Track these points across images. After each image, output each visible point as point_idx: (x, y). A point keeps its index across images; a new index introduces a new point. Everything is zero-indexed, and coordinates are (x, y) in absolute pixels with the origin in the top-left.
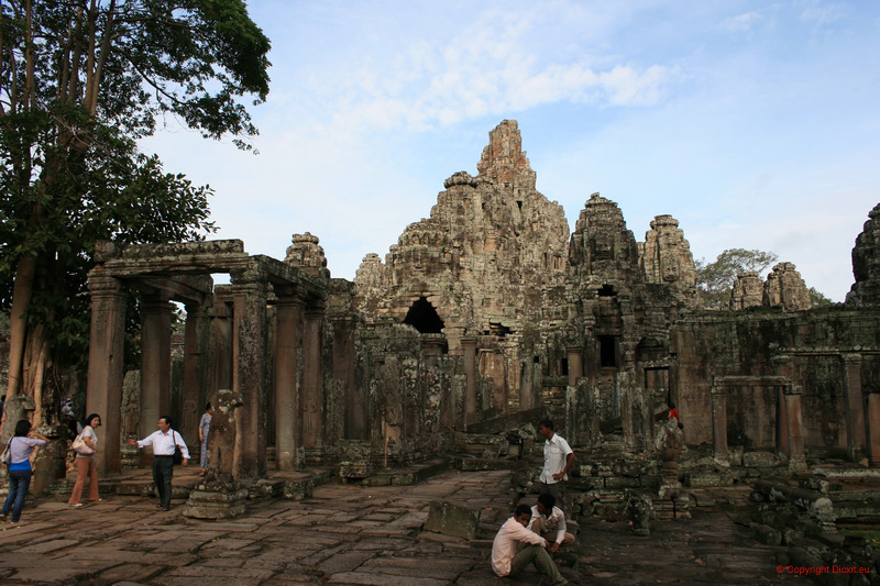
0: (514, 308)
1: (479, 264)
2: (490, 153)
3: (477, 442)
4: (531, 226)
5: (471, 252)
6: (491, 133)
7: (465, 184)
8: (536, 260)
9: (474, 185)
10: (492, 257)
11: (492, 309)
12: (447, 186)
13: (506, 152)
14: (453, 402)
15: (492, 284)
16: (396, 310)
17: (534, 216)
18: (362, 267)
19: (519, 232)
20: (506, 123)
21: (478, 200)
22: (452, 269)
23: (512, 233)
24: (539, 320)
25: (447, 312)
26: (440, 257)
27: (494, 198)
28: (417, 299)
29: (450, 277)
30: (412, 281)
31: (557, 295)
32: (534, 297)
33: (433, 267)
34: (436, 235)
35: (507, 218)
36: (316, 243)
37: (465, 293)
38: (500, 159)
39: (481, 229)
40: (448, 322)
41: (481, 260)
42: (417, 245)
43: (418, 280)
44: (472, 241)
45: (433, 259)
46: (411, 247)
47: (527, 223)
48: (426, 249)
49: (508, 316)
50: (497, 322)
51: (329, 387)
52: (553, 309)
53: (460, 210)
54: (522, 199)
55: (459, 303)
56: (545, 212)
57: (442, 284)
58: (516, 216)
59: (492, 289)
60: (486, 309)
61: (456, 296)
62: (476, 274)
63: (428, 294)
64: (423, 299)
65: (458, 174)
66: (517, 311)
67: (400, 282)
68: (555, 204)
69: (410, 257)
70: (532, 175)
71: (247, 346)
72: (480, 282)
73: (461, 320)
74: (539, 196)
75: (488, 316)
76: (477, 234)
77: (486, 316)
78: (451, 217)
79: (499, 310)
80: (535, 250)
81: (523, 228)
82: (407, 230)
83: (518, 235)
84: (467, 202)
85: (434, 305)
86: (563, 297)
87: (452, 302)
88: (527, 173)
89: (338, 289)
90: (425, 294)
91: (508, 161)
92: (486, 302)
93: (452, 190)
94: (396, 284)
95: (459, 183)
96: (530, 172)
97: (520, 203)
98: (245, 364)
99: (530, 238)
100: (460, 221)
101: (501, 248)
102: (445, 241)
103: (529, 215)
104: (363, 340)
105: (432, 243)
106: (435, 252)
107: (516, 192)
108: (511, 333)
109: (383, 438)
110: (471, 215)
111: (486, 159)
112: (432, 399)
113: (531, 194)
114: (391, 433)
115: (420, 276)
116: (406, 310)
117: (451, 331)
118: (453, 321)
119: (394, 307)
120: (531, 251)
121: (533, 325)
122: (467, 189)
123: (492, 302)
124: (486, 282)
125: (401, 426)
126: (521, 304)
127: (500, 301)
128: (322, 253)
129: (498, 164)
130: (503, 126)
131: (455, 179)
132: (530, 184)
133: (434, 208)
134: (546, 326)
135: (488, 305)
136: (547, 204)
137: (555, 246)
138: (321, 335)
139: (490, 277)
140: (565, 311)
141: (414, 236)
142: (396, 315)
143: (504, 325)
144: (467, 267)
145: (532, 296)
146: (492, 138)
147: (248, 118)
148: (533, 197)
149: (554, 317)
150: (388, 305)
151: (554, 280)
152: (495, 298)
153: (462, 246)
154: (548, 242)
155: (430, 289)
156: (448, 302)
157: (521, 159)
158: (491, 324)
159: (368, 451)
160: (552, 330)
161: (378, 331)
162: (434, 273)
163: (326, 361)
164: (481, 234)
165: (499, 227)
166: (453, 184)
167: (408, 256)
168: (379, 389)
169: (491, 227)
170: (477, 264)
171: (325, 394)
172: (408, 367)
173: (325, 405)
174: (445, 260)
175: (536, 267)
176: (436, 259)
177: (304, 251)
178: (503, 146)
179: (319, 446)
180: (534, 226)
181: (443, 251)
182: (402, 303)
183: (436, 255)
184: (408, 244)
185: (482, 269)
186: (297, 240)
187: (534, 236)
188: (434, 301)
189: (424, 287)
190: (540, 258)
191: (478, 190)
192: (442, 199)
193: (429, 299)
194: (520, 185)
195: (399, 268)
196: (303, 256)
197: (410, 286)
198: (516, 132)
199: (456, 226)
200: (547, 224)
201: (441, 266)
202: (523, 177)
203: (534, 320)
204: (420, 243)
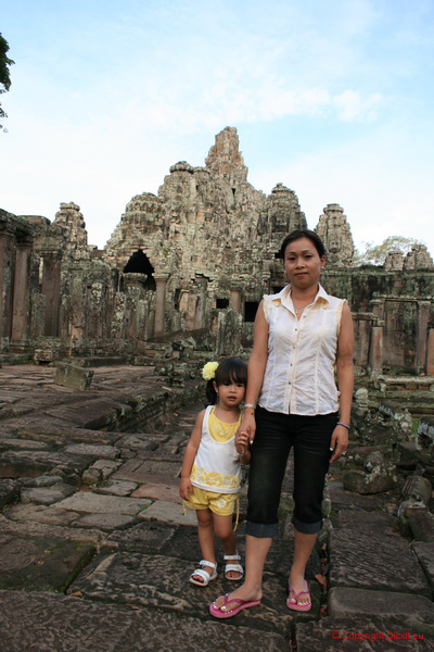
0: (214, 264)
1: (191, 230)
2: (215, 151)
3: (153, 348)
4: (241, 207)
5: (185, 221)
6: (216, 136)
7: (184, 170)
8: (243, 233)
9: (191, 172)
10: (201, 226)
11: (198, 264)
12: (172, 171)
13: (227, 151)
14: (138, 319)
15: (199, 246)
16: (120, 258)
17: (244, 200)
19: (231, 211)
20: (228, 129)
21: (193, 183)
22: (163, 231)
23: (225, 211)
24: (232, 273)
25: (157, 261)
26: (154, 221)
27: (210, 183)
28: (136, 251)
29: (161, 236)
30: (133, 238)
31: (246, 256)
32: (230, 257)
33: (149, 228)
34: (153, 205)
36: (78, 210)
37: (172, 248)
38: (222, 156)
39: (194, 205)
40: (157, 269)
41: (193, 227)
42: (138, 212)
43: (137, 237)
44: (187, 213)
45: (149, 223)
46: (134, 213)
47: (238, 205)
48: (145, 215)
49: (210, 270)
50: (201, 273)
51: (34, 298)
52: (242, 266)
53: (179, 189)
54: (235, 187)
55: (166, 255)
56: (252, 198)
57: (155, 241)
58: (230, 200)
59: (199, 249)
60: (194, 263)
61: (165, 250)
62: (188, 237)
63: (144, 247)
64: (141, 251)
65: (180, 163)
66: (216, 266)
67: (124, 238)
68: (260, 192)
69: (132, 220)
70: (245, 170)
72: (191, 243)
73: (167, 267)
74: (248, 186)
75: (195, 268)
76: (191, 208)
77: (193, 268)
78: (172, 194)
79: (203, 264)
80: (242, 225)
81: (235, 208)
82: (132, 200)
83: (228, 213)
84: (185, 184)
85: (148, 256)
86: (250, 258)
87: (161, 254)
88: (241, 168)
90: (142, 247)
91: (227, 157)
92: (194, 258)
93: (175, 174)
94: (121, 239)
95: (180, 170)
96: (244, 167)
97: (234, 190)
99: (239, 216)
100: (178, 198)
101: (213, 221)
102: (159, 209)
103: (240, 199)
104: (71, 270)
105: (150, 210)
106: (151, 217)
107: (232, 181)
108: (210, 281)
109: (69, 336)
110: (187, 194)
111: (212, 156)
112: (118, 314)
113: (243, 184)
114: (75, 333)
115: (139, 234)
116: (128, 258)
117: (159, 275)
118: (161, 268)
119: (119, 256)
120: (239, 226)
121: (227, 276)
122: (185, 174)
123: (199, 258)
124: (195, 243)
125: (83, 328)
126: (220, 261)
127: (205, 258)
128: (82, 218)
129: (220, 159)
130: (226, 132)
131: (178, 166)
132: (243, 176)
133: (161, 187)
134: (236, 278)
135: (196, 260)
136: (253, 192)
138: (29, 262)
139: (199, 240)
140: (251, 268)
141: (136, 204)
142: (121, 262)
143: (206, 275)
144: (182, 232)
145: (228, 256)
146: (217, 140)
148: (244, 186)
149: (243, 272)
150: (115, 254)
152: (201, 256)
153: (179, 216)
154: (252, 220)
155: (146, 244)
156: (158, 254)
157: (238, 157)
158: (197, 274)
159: (59, 345)
160: (240, 281)
161: (81, 264)
162: (150, 232)
163: (32, 281)
164: (193, 209)
166: (176, 170)
168: (68, 302)
169: (201, 204)
170: (190, 230)
171: (31, 303)
172: (95, 289)
173: (30, 311)
174: (158, 224)
175: (242, 238)
176: (152, 222)
177: (69, 216)
178: (225, 146)
179: (24, 339)
180: (243, 207)
181: (157, 217)
182: (125, 253)
183: (152, 219)
184: (132, 210)
185: (193, 234)
186: (64, 207)
187: (243, 215)
188: (148, 253)
189: (141, 242)
190: (246, 231)
191: (194, 176)
192: (167, 181)
193: (144, 252)
194: (235, 176)
195: (124, 227)
196: (67, 219)
197: (131, 241)
198: (236, 137)
199: (175, 201)
200: (252, 206)
201: (155, 228)
202: (238, 170)
203: (229, 274)
204: (140, 210)
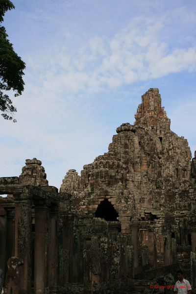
0: (159, 204)
1: (138, 177)
2: (142, 109)
3: (140, 284)
4: (168, 152)
5: (133, 171)
6: (143, 97)
7: (129, 130)
8: (172, 173)
9: (134, 131)
10: (145, 173)
11: (146, 204)
12: (118, 132)
13: (152, 108)
14: (127, 262)
15: (145, 189)
16: (90, 207)
17: (170, 146)
18: (66, 177)
19: (160, 156)
20: (151, 90)
21: (136, 140)
22: (122, 182)
23: (157, 157)
24: (174, 211)
25: (120, 207)
26: (115, 175)
27: (146, 137)
28: (103, 200)
29: (122, 187)
30: (100, 190)
31: (185, 196)
32: (171, 197)
33: (112, 181)
34: (113, 163)
35: (153, 149)
36: (40, 164)
37: (130, 196)
38: (149, 112)
39: (139, 157)
40: (121, 213)
41: (139, 175)
42: (102, 169)
43: (103, 189)
44: (134, 164)
45: (111, 177)
46: (99, 170)
47: (165, 150)
48: (107, 171)
49: (156, 209)
50: (149, 212)
51: (61, 253)
52: (182, 204)
53: (126, 146)
54: (162, 136)
55: (127, 202)
56: (176, 144)
57: (117, 191)
58: (159, 146)
59: (145, 192)
60: (142, 204)
61: (125, 198)
62: (136, 183)
63: (109, 197)
64: (106, 200)
65: (124, 125)
66: (161, 205)
67: (92, 190)
68: (182, 138)
69: (98, 175)
70: (168, 121)
71: (23, 233)
72: (139, 188)
73: (129, 212)
74: (173, 134)
75: (144, 208)
76: (136, 160)
77: (142, 209)
78: (121, 150)
79: (150, 205)
80: (171, 167)
81: (163, 153)
82: (96, 160)
83: (160, 158)
84: (130, 141)
85: (113, 203)
86: (188, 197)
87: (123, 201)
88: (165, 120)
89: (63, 198)
90: (107, 197)
91: (153, 113)
92: (142, 200)
93: (121, 134)
94: (90, 191)
95: (125, 130)
96: (167, 119)
97: (161, 139)
98: (21, 242)
99: (167, 160)
100: (126, 153)
101: (150, 167)
102: (118, 166)
103: (167, 146)
104: (77, 226)
105: (111, 167)
106: (112, 172)
107: (158, 132)
108: (157, 218)
109: (90, 282)
110: (133, 149)
111: (140, 112)
112: (115, 259)
113: (168, 133)
114: (95, 279)
115: (104, 186)
116: (96, 206)
117: (123, 219)
118: (124, 213)
119: (89, 205)
120: (168, 168)
121: (170, 213)
122: (129, 133)
123: (146, 200)
124: (142, 188)
125: (100, 275)
126: (163, 201)
127: (150, 200)
128: (43, 171)
129: (147, 115)
130: (150, 92)
131: (123, 127)
132: (167, 126)
133: (111, 145)
134: (178, 214)
135: (144, 202)
136: (177, 138)
137: (182, 164)
138: (57, 225)
139: (144, 185)
140: (189, 205)
141: (100, 163)
142: (91, 209)
143: (153, 214)
144: (131, 180)
145: (169, 196)
146: (143, 99)
147: (10, 102)
148: (169, 135)
149: (183, 208)
150: (86, 204)
151: (182, 185)
152: (147, 198)
153: (127, 167)
154: (178, 162)
155: (110, 194)
156: (121, 201)
157: (161, 112)
158: (145, 213)
159: (82, 289)
160: (182, 217)
161: (85, 221)
162: (112, 185)
163: (59, 239)
164: (138, 160)
165: (149, 154)
166: (122, 131)
167: (97, 175)
168: (88, 255)
169: (144, 155)
170: (137, 178)
171: (59, 257)
172: (103, 242)
173: (59, 263)
174: (118, 177)
175: (171, 177)
176: (113, 176)
177: (33, 169)
178: (150, 104)
179: (56, 286)
180: (170, 152)
181: (117, 172)
182: (94, 202)
183: (113, 174)
184: (97, 168)
185: (139, 180)
186: (28, 162)
187: (170, 158)
188: (113, 201)
189: (107, 193)
190: (174, 171)
191: (136, 133)
192: (115, 139)
193: (109, 200)
194: (161, 127)
195: (92, 182)
196: (32, 173)
197: (99, 192)
198: (158, 96)
199: (124, 155)
200: (178, 151)
201: (116, 181)
202: (163, 122)
203: (171, 211)
204: (104, 168)
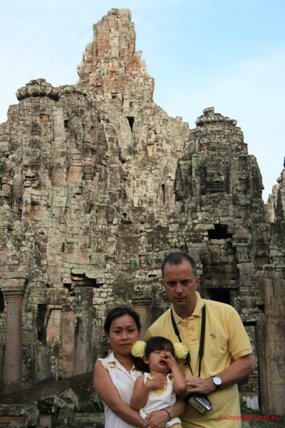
0: (103, 255)
1: (60, 198)
2: (95, 53)
4: (145, 149)
5: (48, 182)
6: (95, 27)
7: (43, 95)
8: (151, 194)
9: (55, 97)
10: (77, 190)
11: (75, 256)
12: (20, 98)
13: (115, 52)
15: (76, 224)
17: (149, 136)
19: (128, 157)
20: (115, 13)
21: (59, 116)
22: (11, 205)
23: (117, 159)
24: (136, 269)
27: (88, 113)
29: (8, 214)
31: (158, 238)
32: (129, 242)
37: (27, 234)
38: (107, 60)
39: (63, 154)
41: (62, 193)
44: (51, 170)
47: (140, 146)
49: (96, 266)
50: (81, 272)
52: (153, 256)
53: (35, 129)
54: (134, 114)
55: (18, 247)
56: (163, 131)
58: (125, 137)
59: (75, 231)
60: (68, 256)
61: (16, 239)
62: (56, 211)
65: (34, 83)
66: (107, 258)
70: (150, 83)
72: (61, 221)
73: (21, 268)
74: (156, 110)
75: (70, 265)
76: (57, 161)
77: (66, 265)
78: (23, 137)
79: (84, 257)
80: (150, 180)
81: (135, 152)
83: (124, 161)
84: (45, 118)
86: (165, 240)
87: (9, 245)
88: (141, 80)
91: (116, 63)
92: (66, 248)
93: (27, 103)
95: (36, 95)
96: (146, 79)
97: (131, 120)
99: (143, 165)
101: (96, 178)
103: (142, 135)
107: (126, 105)
108: (98, 286)
110: (50, 136)
111: (90, 61)
113: (146, 108)
118: (11, 270)
120: (144, 183)
121: (127, 276)
122: (43, 102)
123: (75, 247)
124: (68, 221)
126: (112, 249)
127: (86, 246)
129: (104, 67)
130: (111, 18)
131: (31, 89)
132: (146, 94)
133: (4, 126)
134: (143, 277)
135: (71, 251)
136: (166, 121)
139: (74, 215)
143: (90, 276)
144: (43, 202)
145: (127, 240)
146: (96, 33)
148: (148, 112)
149: (154, 265)
152: (79, 242)
153: (37, 175)
154: (166, 170)
156: (4, 246)
157: (134, 61)
158: (73, 275)
160: (149, 283)
164: (62, 160)
165: (93, 151)
166: (27, 96)
169: (75, 151)
170: (57, 198)
175: (150, 203)
178: (111, 43)
180: (149, 149)
185: (63, 205)
187: (149, 163)
190: (157, 191)
191: (60, 103)
192: (13, 113)
194: (132, 95)
198: (129, 25)
199: (30, 149)
200: (166, 146)
202: (137, 85)
203: (130, 270)
